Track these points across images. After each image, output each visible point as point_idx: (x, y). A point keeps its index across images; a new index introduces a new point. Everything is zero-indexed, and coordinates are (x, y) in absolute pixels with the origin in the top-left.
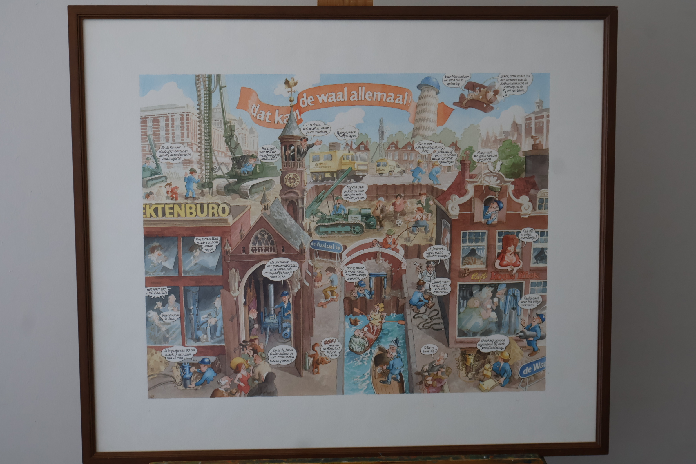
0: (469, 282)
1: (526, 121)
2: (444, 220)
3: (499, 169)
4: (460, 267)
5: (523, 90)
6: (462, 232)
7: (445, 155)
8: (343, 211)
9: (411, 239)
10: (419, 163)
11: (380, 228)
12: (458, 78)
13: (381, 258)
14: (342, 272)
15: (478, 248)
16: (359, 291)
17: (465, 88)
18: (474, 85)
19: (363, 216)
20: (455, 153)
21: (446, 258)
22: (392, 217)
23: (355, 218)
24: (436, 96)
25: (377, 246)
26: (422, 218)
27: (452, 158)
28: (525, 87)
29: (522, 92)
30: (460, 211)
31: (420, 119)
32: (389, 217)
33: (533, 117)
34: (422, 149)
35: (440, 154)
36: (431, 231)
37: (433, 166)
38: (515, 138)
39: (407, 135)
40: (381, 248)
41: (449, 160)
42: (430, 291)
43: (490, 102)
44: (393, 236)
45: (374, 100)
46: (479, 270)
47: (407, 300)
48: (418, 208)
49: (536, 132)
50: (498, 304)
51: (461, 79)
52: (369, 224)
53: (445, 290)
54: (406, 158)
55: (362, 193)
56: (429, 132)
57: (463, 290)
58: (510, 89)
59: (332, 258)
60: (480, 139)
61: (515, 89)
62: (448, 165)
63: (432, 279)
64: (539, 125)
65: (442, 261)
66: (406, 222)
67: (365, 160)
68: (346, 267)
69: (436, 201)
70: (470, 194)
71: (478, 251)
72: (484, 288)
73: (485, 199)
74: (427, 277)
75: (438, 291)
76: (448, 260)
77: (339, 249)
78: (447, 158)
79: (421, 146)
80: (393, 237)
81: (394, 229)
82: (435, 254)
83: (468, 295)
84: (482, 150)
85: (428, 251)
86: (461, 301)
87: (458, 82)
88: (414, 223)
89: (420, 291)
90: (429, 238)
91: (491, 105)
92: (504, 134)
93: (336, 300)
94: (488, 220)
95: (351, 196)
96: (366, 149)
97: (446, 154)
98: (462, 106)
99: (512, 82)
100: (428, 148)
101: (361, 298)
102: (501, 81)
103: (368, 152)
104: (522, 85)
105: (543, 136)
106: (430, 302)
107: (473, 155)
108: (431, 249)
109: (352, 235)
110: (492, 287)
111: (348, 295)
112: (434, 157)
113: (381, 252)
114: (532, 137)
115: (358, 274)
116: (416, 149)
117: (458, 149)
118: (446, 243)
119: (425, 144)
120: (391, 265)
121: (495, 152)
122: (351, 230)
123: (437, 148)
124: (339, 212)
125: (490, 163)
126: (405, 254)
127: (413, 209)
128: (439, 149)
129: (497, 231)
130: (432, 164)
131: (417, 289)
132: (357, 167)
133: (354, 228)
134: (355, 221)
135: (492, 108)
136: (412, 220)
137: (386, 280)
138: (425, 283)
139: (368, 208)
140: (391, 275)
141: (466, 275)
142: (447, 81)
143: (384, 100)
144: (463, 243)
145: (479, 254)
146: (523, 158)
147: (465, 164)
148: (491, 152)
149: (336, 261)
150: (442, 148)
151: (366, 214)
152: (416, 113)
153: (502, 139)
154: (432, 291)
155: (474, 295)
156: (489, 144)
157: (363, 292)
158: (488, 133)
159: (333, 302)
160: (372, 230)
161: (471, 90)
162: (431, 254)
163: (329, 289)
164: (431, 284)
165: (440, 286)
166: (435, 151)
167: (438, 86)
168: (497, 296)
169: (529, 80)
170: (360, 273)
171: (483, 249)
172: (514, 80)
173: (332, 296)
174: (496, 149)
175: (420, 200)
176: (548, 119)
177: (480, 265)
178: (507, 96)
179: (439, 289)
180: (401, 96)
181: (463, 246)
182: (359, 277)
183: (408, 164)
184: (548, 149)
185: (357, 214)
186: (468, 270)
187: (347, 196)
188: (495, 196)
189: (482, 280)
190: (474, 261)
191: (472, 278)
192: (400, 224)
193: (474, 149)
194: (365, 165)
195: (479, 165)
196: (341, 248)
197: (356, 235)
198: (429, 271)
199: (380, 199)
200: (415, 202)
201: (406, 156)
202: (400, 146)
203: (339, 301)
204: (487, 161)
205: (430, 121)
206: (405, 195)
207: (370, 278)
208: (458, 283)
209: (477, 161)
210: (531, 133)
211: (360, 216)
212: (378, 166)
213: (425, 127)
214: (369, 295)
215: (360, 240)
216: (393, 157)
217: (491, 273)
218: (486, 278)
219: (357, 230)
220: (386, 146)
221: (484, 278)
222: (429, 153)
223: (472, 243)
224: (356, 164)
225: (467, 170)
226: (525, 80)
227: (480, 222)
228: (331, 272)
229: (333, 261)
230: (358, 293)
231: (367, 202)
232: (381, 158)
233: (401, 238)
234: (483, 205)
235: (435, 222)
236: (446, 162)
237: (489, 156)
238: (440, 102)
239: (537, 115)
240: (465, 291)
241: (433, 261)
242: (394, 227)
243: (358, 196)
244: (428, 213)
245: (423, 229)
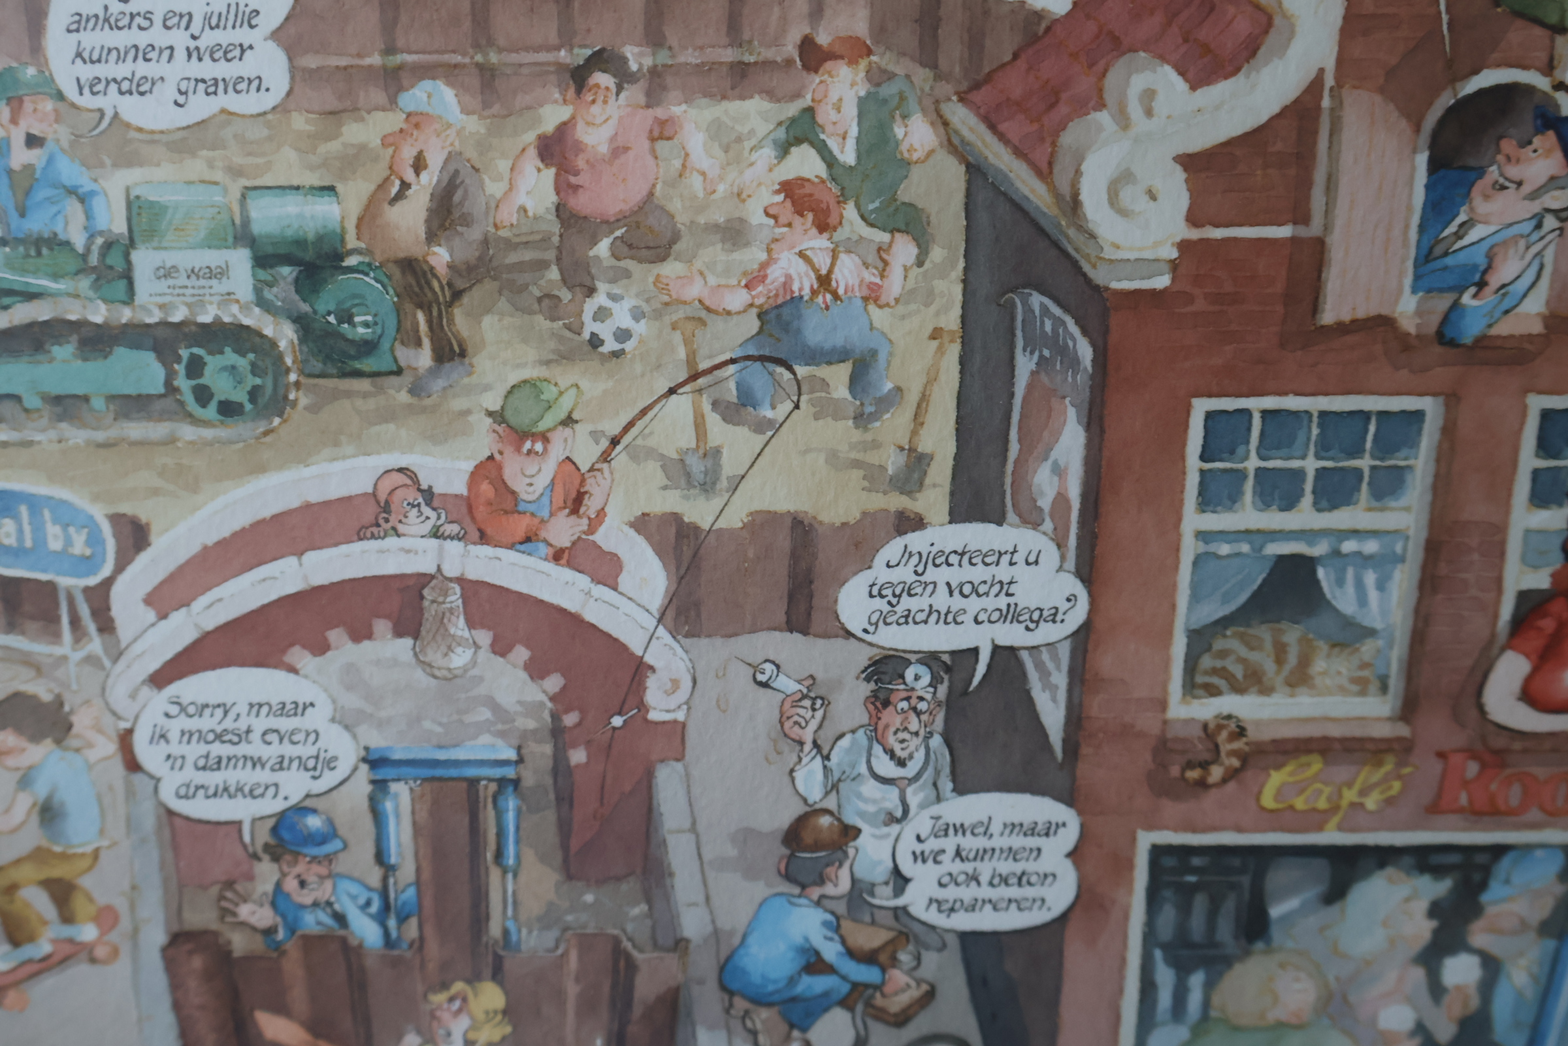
0: (1239, 829)
2: (1037, 300)
4: (1163, 705)
6: (1201, 407)
8: (73, 208)
9: (730, 466)
11: (433, 372)
13: (459, 627)
14: (125, 739)
15: (1336, 553)
16: (291, 885)
19: (265, 259)
21: (1047, 633)
22: (543, 265)
23: (193, 273)
25: (417, 524)
26: (824, 281)
30: (1193, 219)
32: (520, 267)
36: (912, 397)
40: (454, 547)
42: (899, 891)
44: (558, 437)
46: (1335, 731)
47: (704, 965)
48: (788, 188)
50: (1475, 1003)
52: (332, 334)
53: (1028, 892)
55: (243, 35)
57: (1186, 893)
59: (32, 626)
63: (914, 800)
65: (1004, 655)
66: (679, 314)
68: (159, 701)
69: (962, 117)
70: (1296, 49)
71: (1340, 582)
72: (1366, 874)
73: (1446, 100)
74: (870, 788)
75: (967, 893)
76: (1065, 651)
77: (79, 546)
80: (557, 452)
81: (565, 376)
82: (941, 601)
83: (1225, 931)
85: (879, 572)
86: (1165, 976)
88: (752, 324)
89: (815, 893)
90: (893, 462)
93: (100, 952)
94: (1456, 305)
95: (142, 69)
101: (310, 943)
106: (898, 977)
108: (907, 553)
109: (188, 432)
110: (1438, 871)
111: (201, 917)
113: (460, 580)
115: (270, 752)
118: (1045, 503)
120: (554, 683)
122: (171, 389)
124: (36, 224)
126: (672, 599)
127: (740, 196)
129: (1537, 403)
131: (788, 877)
133: (195, 367)
134: (202, 304)
136: (737, 299)
137: (511, 804)
138: (850, 833)
139: (313, 179)
140: (560, 768)
141: (1216, 773)
144: (1206, 502)
145: (1344, 600)
149: (66, 645)
151: (300, 243)
154: (916, 899)
155: (1276, 933)
157: (324, 891)
159: (80, 970)
160: (364, 384)
162: (906, 603)
163: (28, 872)
164: (908, 845)
165: (981, 855)
168: (1479, 936)
170: (288, 750)
171: (1384, 563)
173: (67, 918)
175: (810, 111)
177: (1342, 690)
179: (974, 878)
181: (1203, 536)
182: (280, 777)
185: (214, 241)
186: (1241, 732)
187: (101, 70)
188: (1549, 68)
189: (1354, 815)
190: (1292, 659)
191: (1268, 801)
192: (623, 335)
196: (94, 539)
197: (222, 433)
198: (891, 741)
199: (417, 96)
200: (763, 128)
203: (123, 966)
206: (663, 57)
207: (380, 786)
208: (1146, 840)
211: (240, 260)
214: (381, 919)
215: (261, 469)
217: (1437, 767)
218: (1390, 802)
219: (223, 387)
221: (1371, 803)
223: (1289, 503)
227: (1384, 323)
228: (36, 738)
229: (39, 648)
230: (278, 898)
231: (299, 122)
233: (636, 456)
234: (1422, 160)
235: (952, 320)
240: (1200, 903)
241: (930, 659)
242: (565, 357)
243: (208, 69)
244: (885, 237)
245: (838, 376)
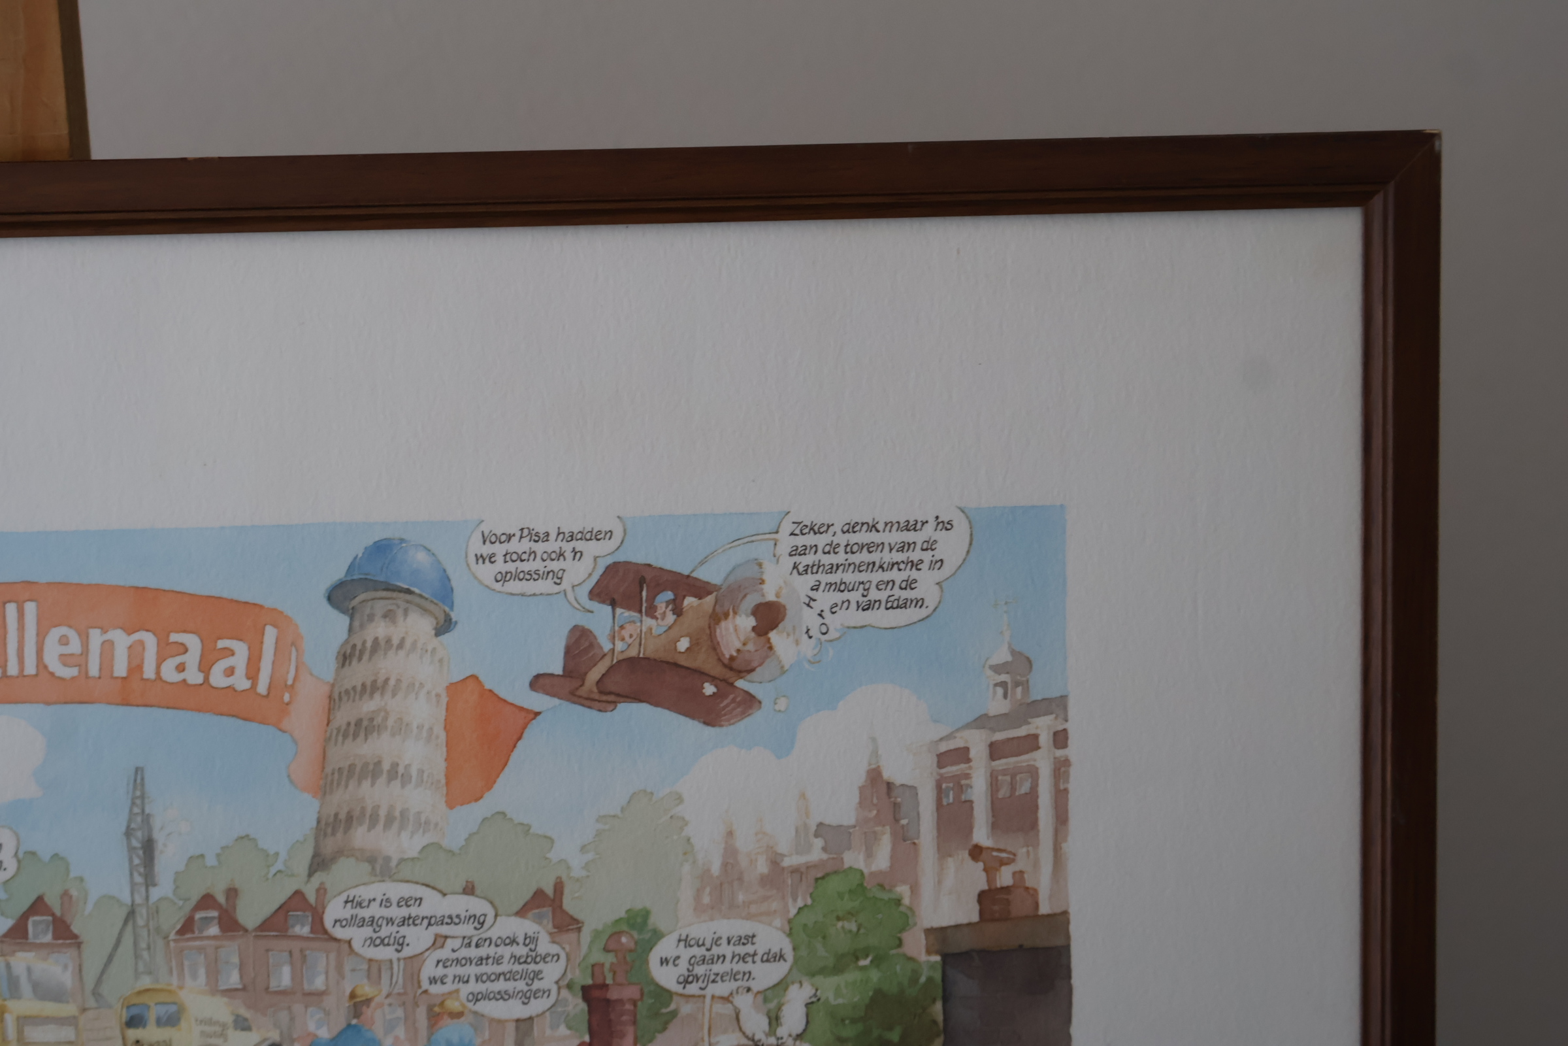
1: (940, 765)
3: (799, 1027)
5: (919, 603)
7: (498, 961)
10: (358, 1005)
12: (553, 546)
17: (595, 594)
18: (642, 581)
20: (554, 949)
24: (435, 642)
27: (537, 975)
28: (927, 584)
29: (913, 614)
31: (352, 767)
33: (977, 743)
34: (367, 931)
35: (473, 953)
37: (434, 1018)
38: (882, 860)
39: (283, 856)
41: (521, 985)
43: (737, 667)
45: (94, 671)
49: (996, 826)
51: (568, 547)
54: (285, 977)
56: (405, 835)
58: (846, 595)
60: (687, 868)
61: (874, 594)
62: (515, 1010)
64: (1013, 788)
67: (58, 996)
78: (509, 976)
79: (365, 913)
84: (702, 930)
87: (555, 566)
91: (740, 684)
92: (819, 843)
96: (64, 933)
97: (506, 951)
98: (583, 691)
99: (857, 558)
100: (404, 921)
102: (795, 552)
103: (72, 952)
104: (914, 574)
105: (1036, 845)
107: (654, 958)
112: (440, 971)
114: (976, 852)
116: (339, 932)
117: (566, 924)
119: (386, 903)
121: (772, 937)
123: (451, 920)
125: (750, 997)
128: (467, 929)
130: (430, 1009)
132: (20, 1032)
135: (750, 702)
142: (491, 559)
143: (149, 672)
146: (932, 966)
147: (608, 1002)
148: (750, 939)
150: (479, 922)
152: (327, 740)
153: (809, 867)
156: (741, 897)
158: (730, 834)
161: (629, 608)
166: (439, 941)
167: (445, 592)
169: (951, 546)
172: (869, 547)
174: (778, 922)
176: (1060, 753)
178: (833, 634)
180: (241, 650)
183: (298, 1008)
184: (1065, 913)
193: (657, 920)
194: (61, 1021)
195: (686, 1009)
201: (286, 971)
202: (251, 913)
204: (733, 985)
205: (406, 779)
209: (678, 989)
210: (967, 829)
212: (134, 1022)
213: (382, 813)
216: (214, 973)
220: (172, 920)
222: (407, 952)
224: (10, 1019)
225: (622, 1036)
226: (929, 546)
232: (146, 982)
236: (503, 996)
237: (743, 958)
238: (457, 677)
239: (999, 736)
